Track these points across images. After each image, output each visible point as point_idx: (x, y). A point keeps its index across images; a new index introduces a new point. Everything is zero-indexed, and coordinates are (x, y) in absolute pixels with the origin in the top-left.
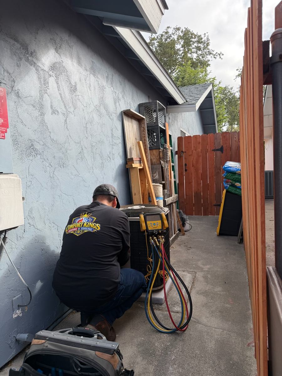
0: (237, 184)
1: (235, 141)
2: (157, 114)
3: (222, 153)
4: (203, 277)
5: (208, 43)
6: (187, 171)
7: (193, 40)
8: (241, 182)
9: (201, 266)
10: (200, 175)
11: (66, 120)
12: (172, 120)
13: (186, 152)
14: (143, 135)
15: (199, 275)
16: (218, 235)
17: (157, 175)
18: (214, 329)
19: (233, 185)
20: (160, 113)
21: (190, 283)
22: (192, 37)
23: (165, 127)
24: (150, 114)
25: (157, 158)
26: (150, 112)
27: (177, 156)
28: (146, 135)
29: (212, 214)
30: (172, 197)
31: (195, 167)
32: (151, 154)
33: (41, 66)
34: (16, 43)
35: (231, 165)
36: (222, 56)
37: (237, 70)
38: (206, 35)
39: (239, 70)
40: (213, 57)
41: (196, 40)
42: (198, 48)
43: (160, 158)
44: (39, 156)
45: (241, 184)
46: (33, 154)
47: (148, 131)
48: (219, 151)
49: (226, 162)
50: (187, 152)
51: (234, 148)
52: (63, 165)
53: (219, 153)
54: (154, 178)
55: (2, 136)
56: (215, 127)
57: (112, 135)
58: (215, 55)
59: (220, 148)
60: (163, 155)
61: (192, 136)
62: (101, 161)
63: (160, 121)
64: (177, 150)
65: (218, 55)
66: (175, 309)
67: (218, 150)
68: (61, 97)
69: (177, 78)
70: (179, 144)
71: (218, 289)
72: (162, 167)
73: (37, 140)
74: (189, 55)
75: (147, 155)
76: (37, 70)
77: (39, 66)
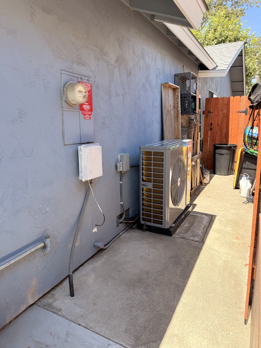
2: (190, 82)
3: (247, 115)
4: (217, 219)
6: (212, 130)
10: (224, 134)
11: (123, 100)
12: (202, 83)
13: (212, 112)
14: (177, 102)
15: (214, 218)
16: (235, 188)
17: (185, 136)
18: (222, 254)
20: (192, 80)
21: (207, 223)
23: (195, 93)
24: (184, 83)
25: (187, 122)
26: (184, 81)
27: (204, 116)
28: (179, 102)
30: (197, 155)
31: (220, 127)
32: (182, 119)
34: (97, 49)
44: (108, 129)
46: (105, 127)
47: (181, 98)
50: (214, 112)
52: (120, 134)
53: (243, 115)
57: (153, 105)
59: (245, 110)
61: (219, 98)
62: (144, 128)
63: (192, 87)
64: (204, 110)
67: (243, 112)
68: (121, 82)
70: (207, 104)
71: (229, 229)
73: (107, 117)
74: (224, 3)
75: (179, 119)
76: (108, 65)
77: (109, 62)
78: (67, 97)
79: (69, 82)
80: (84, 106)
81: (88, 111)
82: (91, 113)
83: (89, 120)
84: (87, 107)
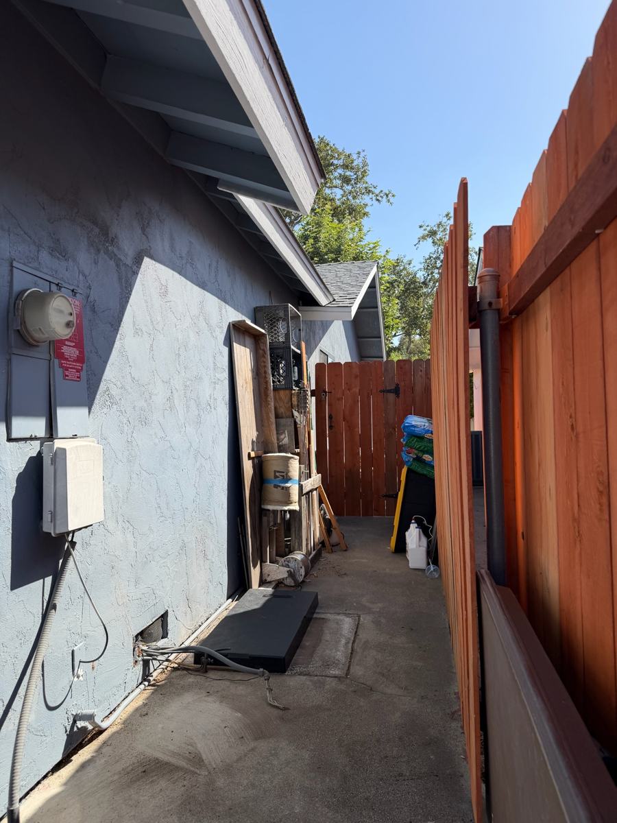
0: (427, 457)
1: (421, 376)
2: (288, 326)
3: (398, 396)
4: (372, 622)
5: (365, 172)
6: (333, 429)
7: (335, 162)
8: (433, 454)
9: (367, 604)
10: (357, 438)
11: (152, 345)
12: (307, 333)
13: (330, 392)
14: (263, 364)
15: (366, 619)
16: (394, 551)
17: (285, 437)
19: (418, 459)
20: (291, 322)
21: (350, 632)
22: (333, 157)
23: (300, 349)
24: (275, 327)
25: (287, 405)
26: (274, 322)
27: (314, 398)
28: (269, 363)
29: (379, 512)
30: (312, 479)
31: (348, 422)
32: (276, 398)
33: (122, 258)
34: (94, 227)
35: (415, 421)
36: (392, 200)
37: (421, 227)
38: (362, 154)
39: (425, 227)
40: (374, 198)
41: (340, 162)
42: (346, 180)
43: (292, 407)
44: (115, 407)
45: (433, 457)
46: (108, 403)
47: (270, 356)
48: (391, 394)
49: (407, 415)
50: (333, 391)
51: (419, 388)
52: (144, 422)
53: (391, 397)
54: (281, 443)
55: (78, 377)
56: (381, 342)
57: (215, 365)
58: (377, 195)
59: (393, 388)
60: (298, 401)
61: (343, 363)
62: (196, 413)
64: (314, 388)
65: (385, 197)
66: (331, 672)
67: (389, 391)
68: (147, 305)
69: (306, 238)
70: (319, 376)
71: (400, 640)
72: (295, 423)
73: (113, 380)
74: (327, 191)
75: (269, 400)
76: (118, 265)
77: (120, 260)
78: (23, 323)
79: (29, 289)
80: (65, 349)
81: (74, 361)
82: (82, 367)
83: (75, 382)
84: (70, 351)
